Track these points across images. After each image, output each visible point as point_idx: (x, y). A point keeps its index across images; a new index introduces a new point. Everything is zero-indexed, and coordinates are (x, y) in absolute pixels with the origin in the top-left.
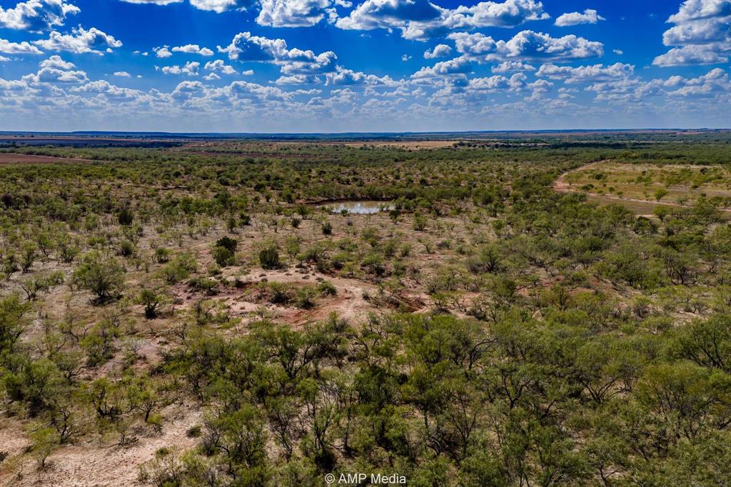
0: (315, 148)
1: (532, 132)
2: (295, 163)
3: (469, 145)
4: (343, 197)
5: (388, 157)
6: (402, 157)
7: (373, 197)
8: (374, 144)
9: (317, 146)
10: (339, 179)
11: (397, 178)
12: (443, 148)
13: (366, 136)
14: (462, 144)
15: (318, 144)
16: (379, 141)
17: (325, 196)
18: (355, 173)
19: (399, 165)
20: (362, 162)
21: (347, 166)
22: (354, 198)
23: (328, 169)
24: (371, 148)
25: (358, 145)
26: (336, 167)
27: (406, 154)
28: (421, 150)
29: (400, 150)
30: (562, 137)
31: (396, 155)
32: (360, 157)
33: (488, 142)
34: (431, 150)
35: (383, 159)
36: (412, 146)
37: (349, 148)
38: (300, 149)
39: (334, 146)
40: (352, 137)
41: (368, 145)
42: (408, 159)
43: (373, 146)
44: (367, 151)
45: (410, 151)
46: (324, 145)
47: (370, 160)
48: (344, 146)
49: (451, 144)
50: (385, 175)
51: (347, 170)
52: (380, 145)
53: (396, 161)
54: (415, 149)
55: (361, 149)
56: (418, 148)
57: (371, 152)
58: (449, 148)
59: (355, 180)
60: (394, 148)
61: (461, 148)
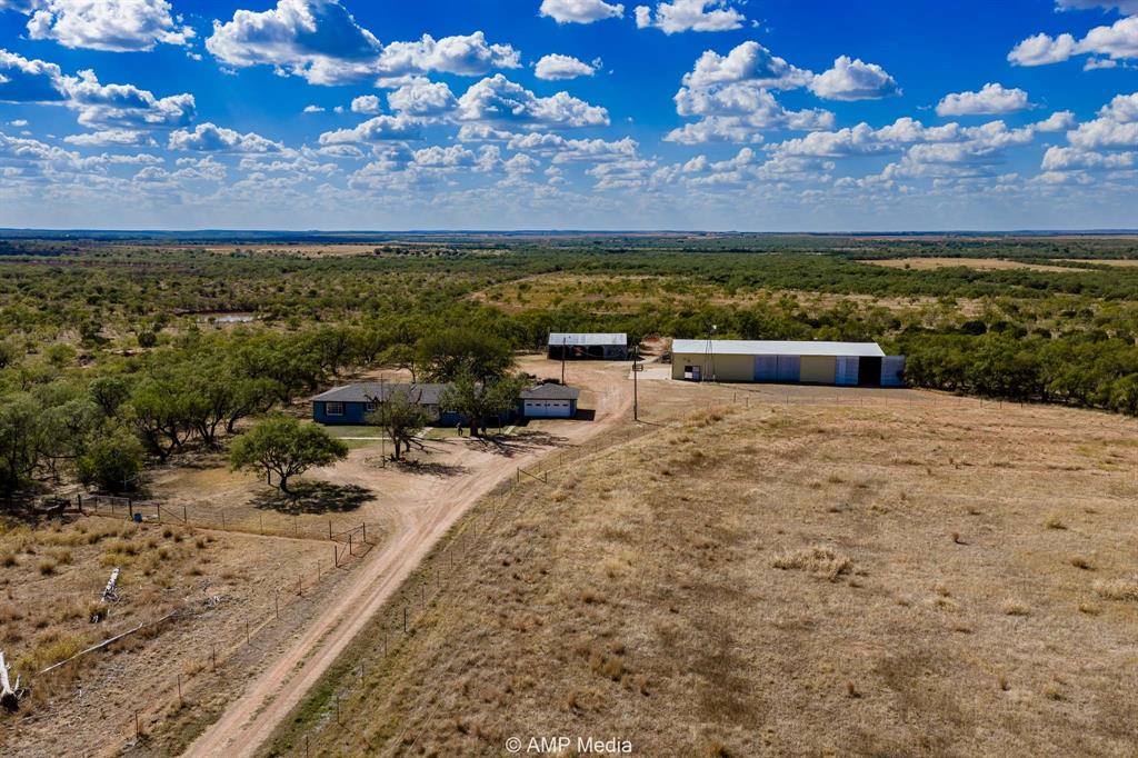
0: (155, 254)
1: (503, 233)
2: (130, 274)
3: (398, 252)
4: (208, 308)
5: (272, 266)
6: (292, 267)
7: (247, 308)
8: (253, 248)
9: (157, 251)
10: (200, 291)
11: (281, 290)
12: (358, 256)
13: (240, 237)
14: (388, 250)
15: (159, 248)
16: (262, 244)
17: (184, 307)
18: (222, 285)
19: (288, 277)
20: (233, 273)
21: (211, 278)
22: (223, 310)
23: (183, 281)
24: (247, 254)
25: (227, 250)
26: (196, 279)
27: (299, 263)
28: (325, 258)
29: (294, 258)
30: (540, 241)
31: (285, 263)
32: (230, 266)
33: (428, 247)
34: (339, 258)
35: (265, 268)
36: (312, 251)
37: (213, 254)
38: (129, 256)
39: (186, 252)
40: (217, 237)
41: (243, 250)
42: (301, 268)
43: (251, 252)
44: (241, 258)
45: (309, 259)
46: (170, 249)
47: (245, 270)
48: (204, 252)
49: (371, 249)
50: (265, 288)
51: (212, 283)
52: (263, 250)
53: (284, 271)
54: (316, 255)
55: (232, 255)
56: (322, 255)
57: (247, 259)
58: (368, 255)
59: (223, 292)
60: (283, 255)
61: (386, 255)
